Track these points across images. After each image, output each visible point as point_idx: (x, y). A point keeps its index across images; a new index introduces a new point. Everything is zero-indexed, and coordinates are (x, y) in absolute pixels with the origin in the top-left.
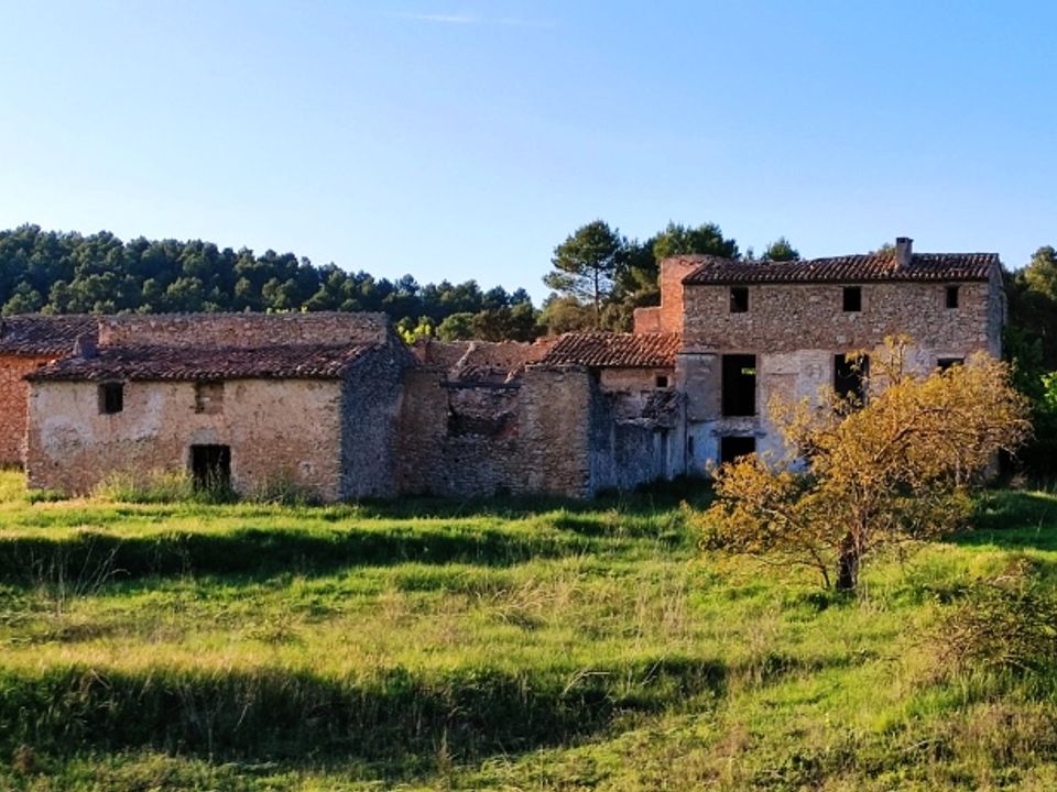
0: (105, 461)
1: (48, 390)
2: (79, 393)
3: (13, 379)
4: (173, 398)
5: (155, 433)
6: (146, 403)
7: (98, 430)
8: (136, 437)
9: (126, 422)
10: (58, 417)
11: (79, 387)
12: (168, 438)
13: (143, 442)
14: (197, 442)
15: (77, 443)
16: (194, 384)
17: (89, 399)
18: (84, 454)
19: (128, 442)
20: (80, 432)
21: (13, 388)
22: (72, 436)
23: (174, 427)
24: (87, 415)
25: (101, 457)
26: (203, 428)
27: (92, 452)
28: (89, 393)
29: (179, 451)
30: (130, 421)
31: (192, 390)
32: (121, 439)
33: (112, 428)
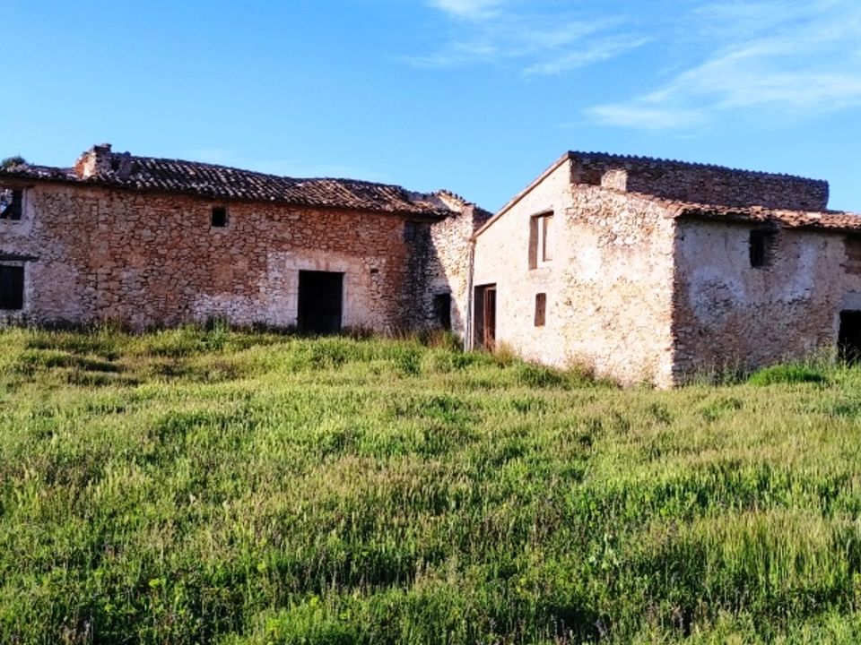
0: (758, 327)
1: (695, 231)
2: (730, 238)
3: (186, 223)
4: (824, 254)
5: (808, 295)
6: (798, 257)
7: (751, 287)
8: (788, 298)
9: (778, 278)
10: (707, 268)
11: (731, 231)
12: (821, 302)
13: (795, 305)
14: (847, 308)
15: (727, 303)
16: (844, 237)
17: (741, 249)
18: (735, 317)
19: (780, 304)
20: (731, 289)
21: (185, 233)
22: (723, 294)
23: (826, 288)
24: (739, 269)
25: (753, 323)
26: (853, 291)
27: (744, 315)
28: (740, 239)
29: (831, 319)
30: (783, 279)
31: (842, 245)
32: (774, 301)
33: (766, 286)
